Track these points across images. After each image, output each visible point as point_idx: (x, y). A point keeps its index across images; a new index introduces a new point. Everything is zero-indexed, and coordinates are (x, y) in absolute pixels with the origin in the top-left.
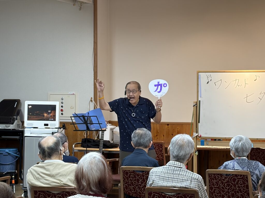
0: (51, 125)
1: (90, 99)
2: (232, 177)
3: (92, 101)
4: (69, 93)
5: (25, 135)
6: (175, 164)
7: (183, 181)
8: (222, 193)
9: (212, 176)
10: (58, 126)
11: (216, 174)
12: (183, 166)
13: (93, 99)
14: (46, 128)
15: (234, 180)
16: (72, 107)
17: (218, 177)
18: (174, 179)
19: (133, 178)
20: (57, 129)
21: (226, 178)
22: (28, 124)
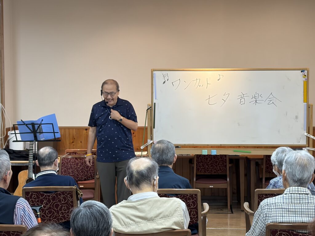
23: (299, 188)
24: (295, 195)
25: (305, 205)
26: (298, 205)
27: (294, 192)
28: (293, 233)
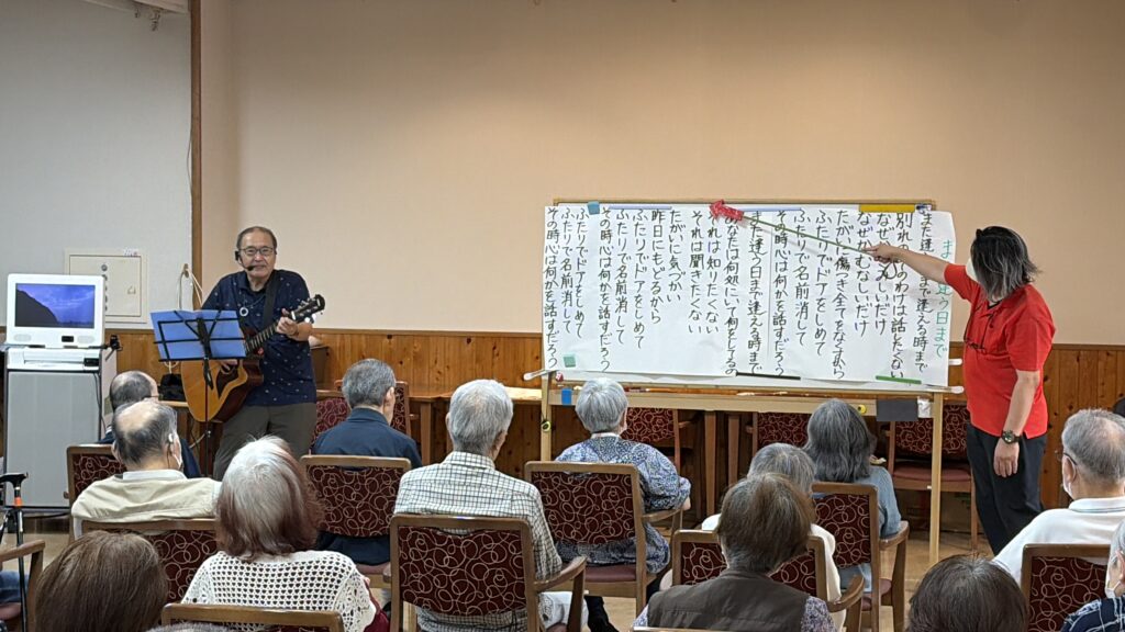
0: (82, 339)
1: (182, 269)
2: (592, 481)
3: (186, 274)
4: (124, 252)
5: (9, 366)
6: (468, 459)
7: (491, 500)
8: (567, 522)
9: (540, 478)
10: (99, 342)
11: (552, 473)
12: (488, 463)
13: (190, 270)
14: (66, 347)
15: (597, 488)
16: (132, 291)
17: (556, 480)
18: (467, 499)
19: (334, 485)
20: (98, 351)
21: (575, 482)
22: (16, 338)
24: (460, 468)
25: (473, 489)
27: (458, 462)
28: (435, 534)
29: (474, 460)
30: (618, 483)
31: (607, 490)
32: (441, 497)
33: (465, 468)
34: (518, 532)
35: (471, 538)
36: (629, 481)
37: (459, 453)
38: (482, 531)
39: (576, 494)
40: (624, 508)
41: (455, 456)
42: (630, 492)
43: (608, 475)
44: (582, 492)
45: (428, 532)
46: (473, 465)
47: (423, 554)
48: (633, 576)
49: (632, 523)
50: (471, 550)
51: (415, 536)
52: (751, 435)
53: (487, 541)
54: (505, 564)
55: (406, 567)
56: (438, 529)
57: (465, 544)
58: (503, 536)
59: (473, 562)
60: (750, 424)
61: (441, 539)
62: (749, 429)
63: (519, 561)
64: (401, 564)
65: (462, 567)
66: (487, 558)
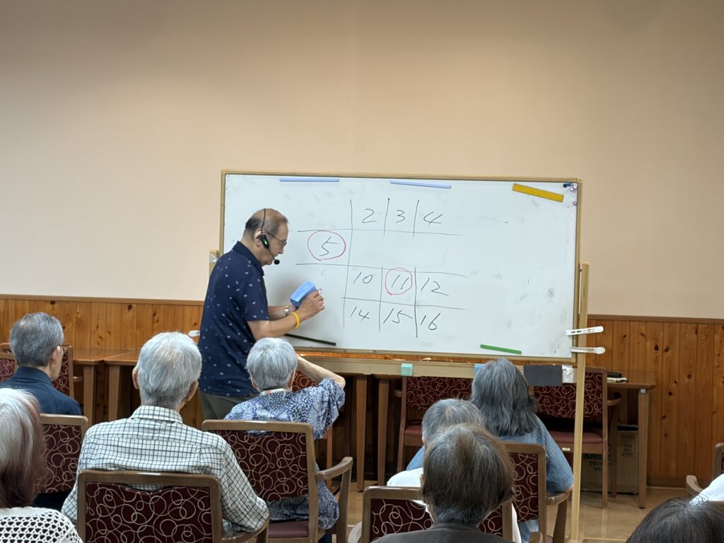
2: (268, 439)
6: (156, 413)
7: (180, 454)
15: (273, 446)
17: (233, 438)
23: (157, 408)
24: (148, 422)
25: (161, 443)
26: (149, 442)
27: (145, 417)
28: (123, 490)
29: (162, 413)
30: (293, 441)
31: (283, 448)
32: (129, 451)
33: (153, 423)
34: (207, 489)
35: (160, 494)
36: (304, 439)
37: (147, 407)
38: (170, 487)
39: (252, 452)
40: (298, 466)
41: (144, 410)
42: (304, 448)
43: (284, 433)
44: (257, 449)
45: (115, 488)
46: (162, 418)
47: (111, 510)
48: (305, 532)
49: (305, 481)
50: (159, 506)
51: (102, 492)
52: (400, 398)
53: (176, 497)
54: (193, 521)
55: (93, 524)
56: (126, 485)
57: (154, 500)
58: (193, 493)
59: (161, 519)
60: (400, 388)
61: (129, 496)
62: (398, 393)
63: (208, 518)
64: (87, 521)
65: (150, 523)
66: (175, 514)
